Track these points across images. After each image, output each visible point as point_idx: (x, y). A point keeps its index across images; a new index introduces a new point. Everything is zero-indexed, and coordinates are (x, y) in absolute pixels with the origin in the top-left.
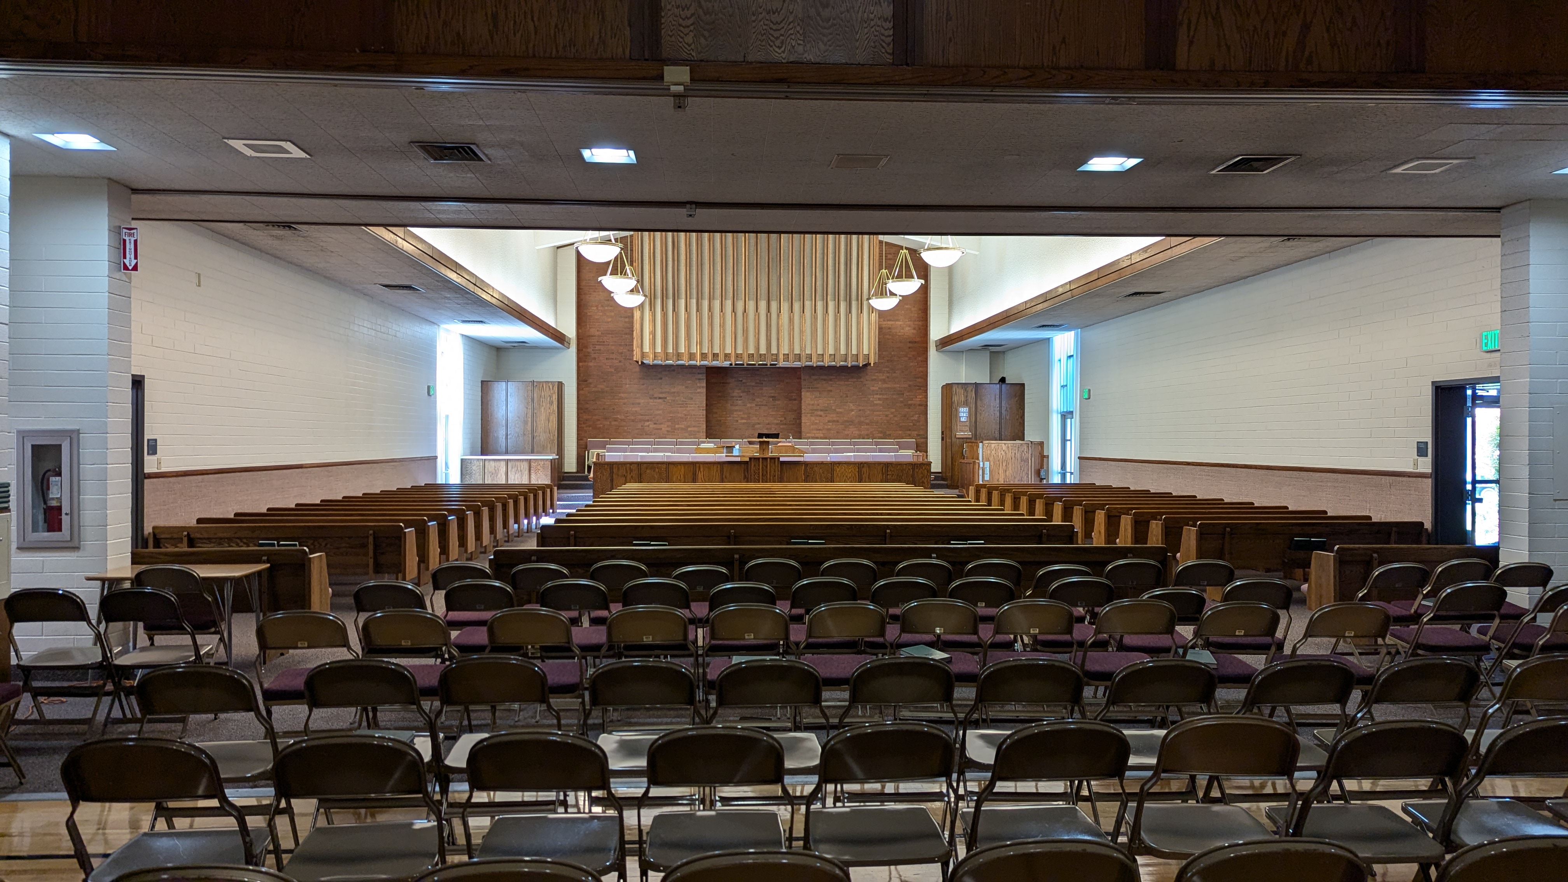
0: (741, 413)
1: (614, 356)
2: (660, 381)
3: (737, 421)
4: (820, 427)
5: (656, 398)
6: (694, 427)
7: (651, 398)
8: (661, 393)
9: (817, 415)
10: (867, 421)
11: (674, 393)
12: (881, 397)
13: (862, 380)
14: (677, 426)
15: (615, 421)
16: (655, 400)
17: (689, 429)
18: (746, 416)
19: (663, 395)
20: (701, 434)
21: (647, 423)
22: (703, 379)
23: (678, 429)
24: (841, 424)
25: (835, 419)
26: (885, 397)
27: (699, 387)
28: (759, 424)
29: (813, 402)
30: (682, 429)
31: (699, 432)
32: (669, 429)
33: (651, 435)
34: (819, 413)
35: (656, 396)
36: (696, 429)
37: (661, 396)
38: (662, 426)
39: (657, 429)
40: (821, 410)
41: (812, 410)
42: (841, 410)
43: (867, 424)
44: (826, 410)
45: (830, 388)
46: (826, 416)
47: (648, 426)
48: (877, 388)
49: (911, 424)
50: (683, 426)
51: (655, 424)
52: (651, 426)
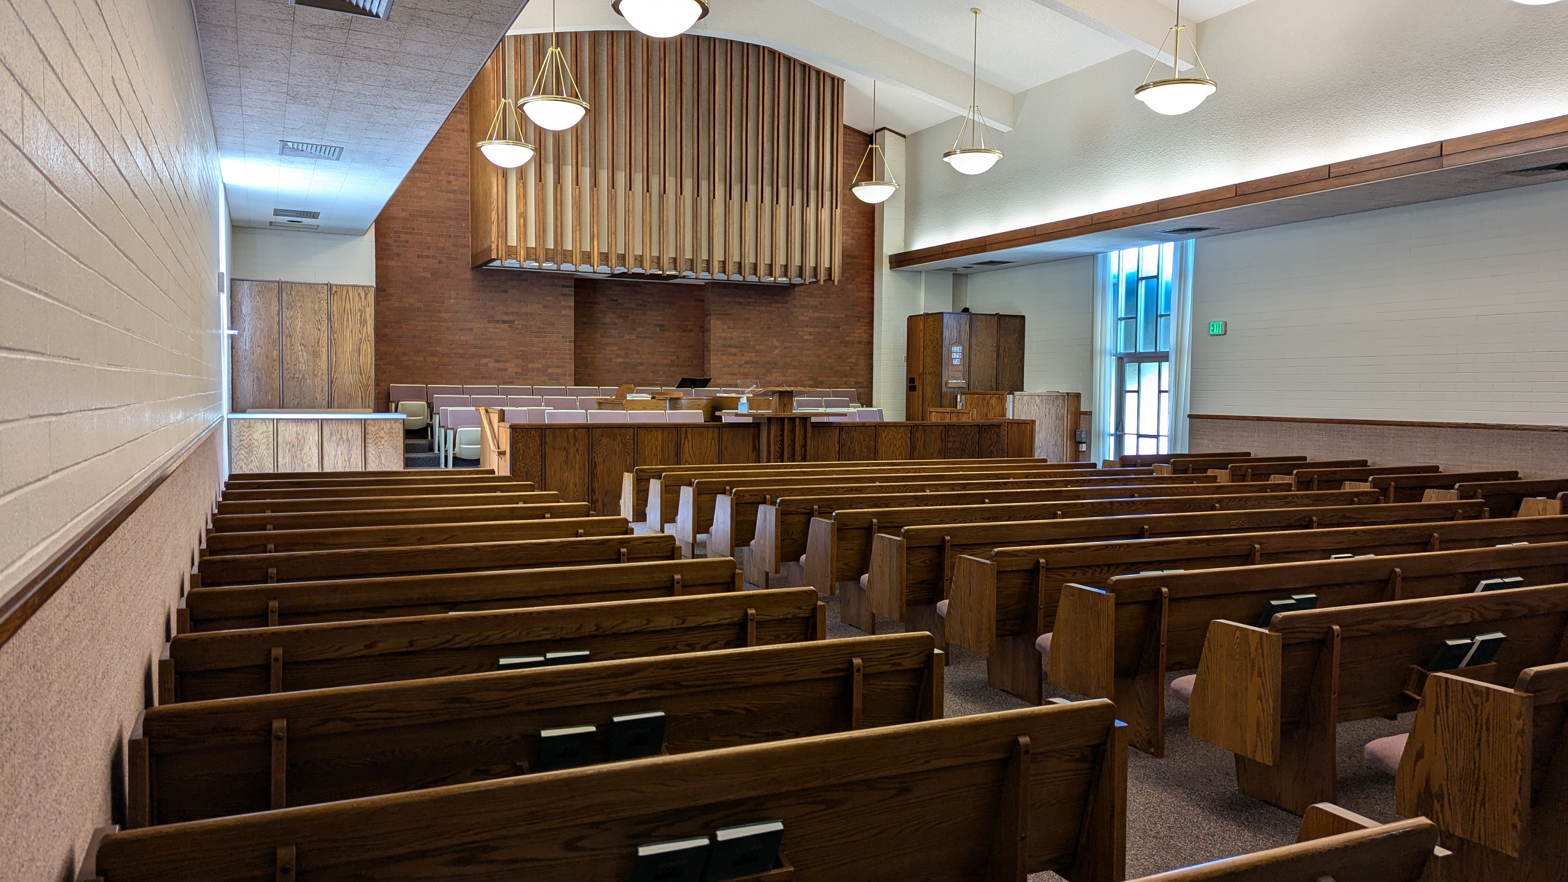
0: (616, 348)
1: (430, 253)
2: (504, 295)
3: (610, 360)
4: (736, 371)
5: (497, 322)
6: (557, 367)
7: (489, 322)
8: (507, 314)
9: (731, 354)
10: (796, 363)
11: (527, 314)
12: (812, 330)
13: (788, 305)
14: (530, 366)
15: (433, 355)
16: (497, 325)
17: (550, 371)
18: (622, 352)
19: (510, 318)
20: (568, 378)
21: (484, 361)
22: (571, 295)
23: (533, 370)
24: (763, 367)
25: (755, 359)
26: (817, 330)
27: (565, 308)
28: (641, 364)
29: (724, 335)
30: (538, 370)
31: (564, 375)
32: (520, 370)
33: (491, 378)
34: (733, 350)
35: (498, 318)
36: (560, 371)
37: (505, 318)
38: (508, 365)
39: (499, 370)
40: (736, 347)
41: (724, 346)
42: (761, 347)
43: (795, 367)
44: (742, 347)
45: (746, 316)
46: (743, 355)
47: (486, 365)
48: (807, 318)
49: (848, 368)
50: (540, 366)
51: (497, 361)
52: (490, 365)
